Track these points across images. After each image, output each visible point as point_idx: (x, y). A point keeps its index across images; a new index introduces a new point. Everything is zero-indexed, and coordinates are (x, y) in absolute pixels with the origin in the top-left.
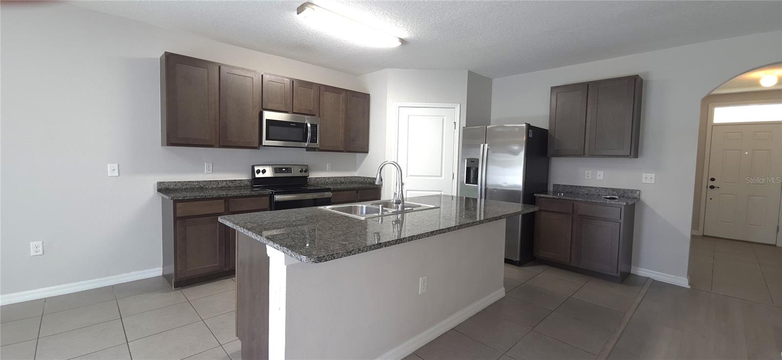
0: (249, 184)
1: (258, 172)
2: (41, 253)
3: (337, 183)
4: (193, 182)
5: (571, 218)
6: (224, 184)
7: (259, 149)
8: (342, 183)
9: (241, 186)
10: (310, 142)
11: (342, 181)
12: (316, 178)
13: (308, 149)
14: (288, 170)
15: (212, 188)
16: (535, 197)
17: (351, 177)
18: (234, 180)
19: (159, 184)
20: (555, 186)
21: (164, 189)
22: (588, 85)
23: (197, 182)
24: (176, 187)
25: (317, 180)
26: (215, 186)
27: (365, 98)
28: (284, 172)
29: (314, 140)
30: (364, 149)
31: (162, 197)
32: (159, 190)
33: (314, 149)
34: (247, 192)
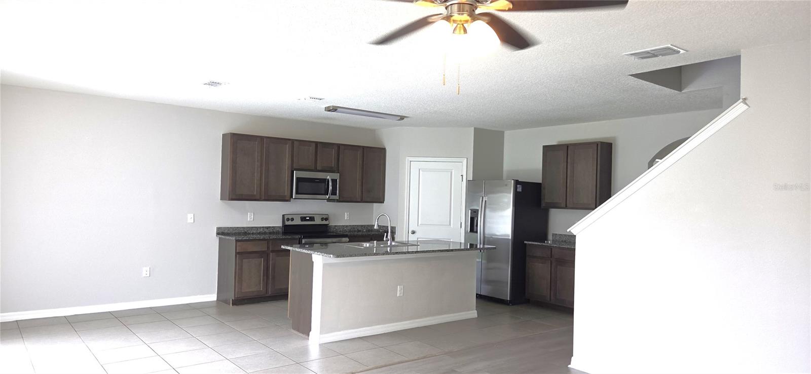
0: (280, 230)
1: (288, 220)
2: (148, 275)
3: (355, 231)
4: (240, 228)
5: (550, 261)
6: (261, 230)
7: (290, 201)
8: (359, 231)
9: (274, 232)
10: (331, 195)
11: (360, 229)
12: (335, 226)
13: (329, 200)
14: (312, 219)
15: (253, 234)
16: (526, 244)
17: (368, 226)
18: (269, 227)
19: (218, 229)
20: (553, 235)
21: (221, 232)
22: (568, 147)
23: (243, 228)
24: (229, 232)
25: (336, 228)
26: (255, 232)
27: (381, 152)
28: (308, 220)
29: (334, 193)
30: (380, 199)
31: (220, 238)
32: (218, 234)
33: (333, 200)
34: (281, 236)
